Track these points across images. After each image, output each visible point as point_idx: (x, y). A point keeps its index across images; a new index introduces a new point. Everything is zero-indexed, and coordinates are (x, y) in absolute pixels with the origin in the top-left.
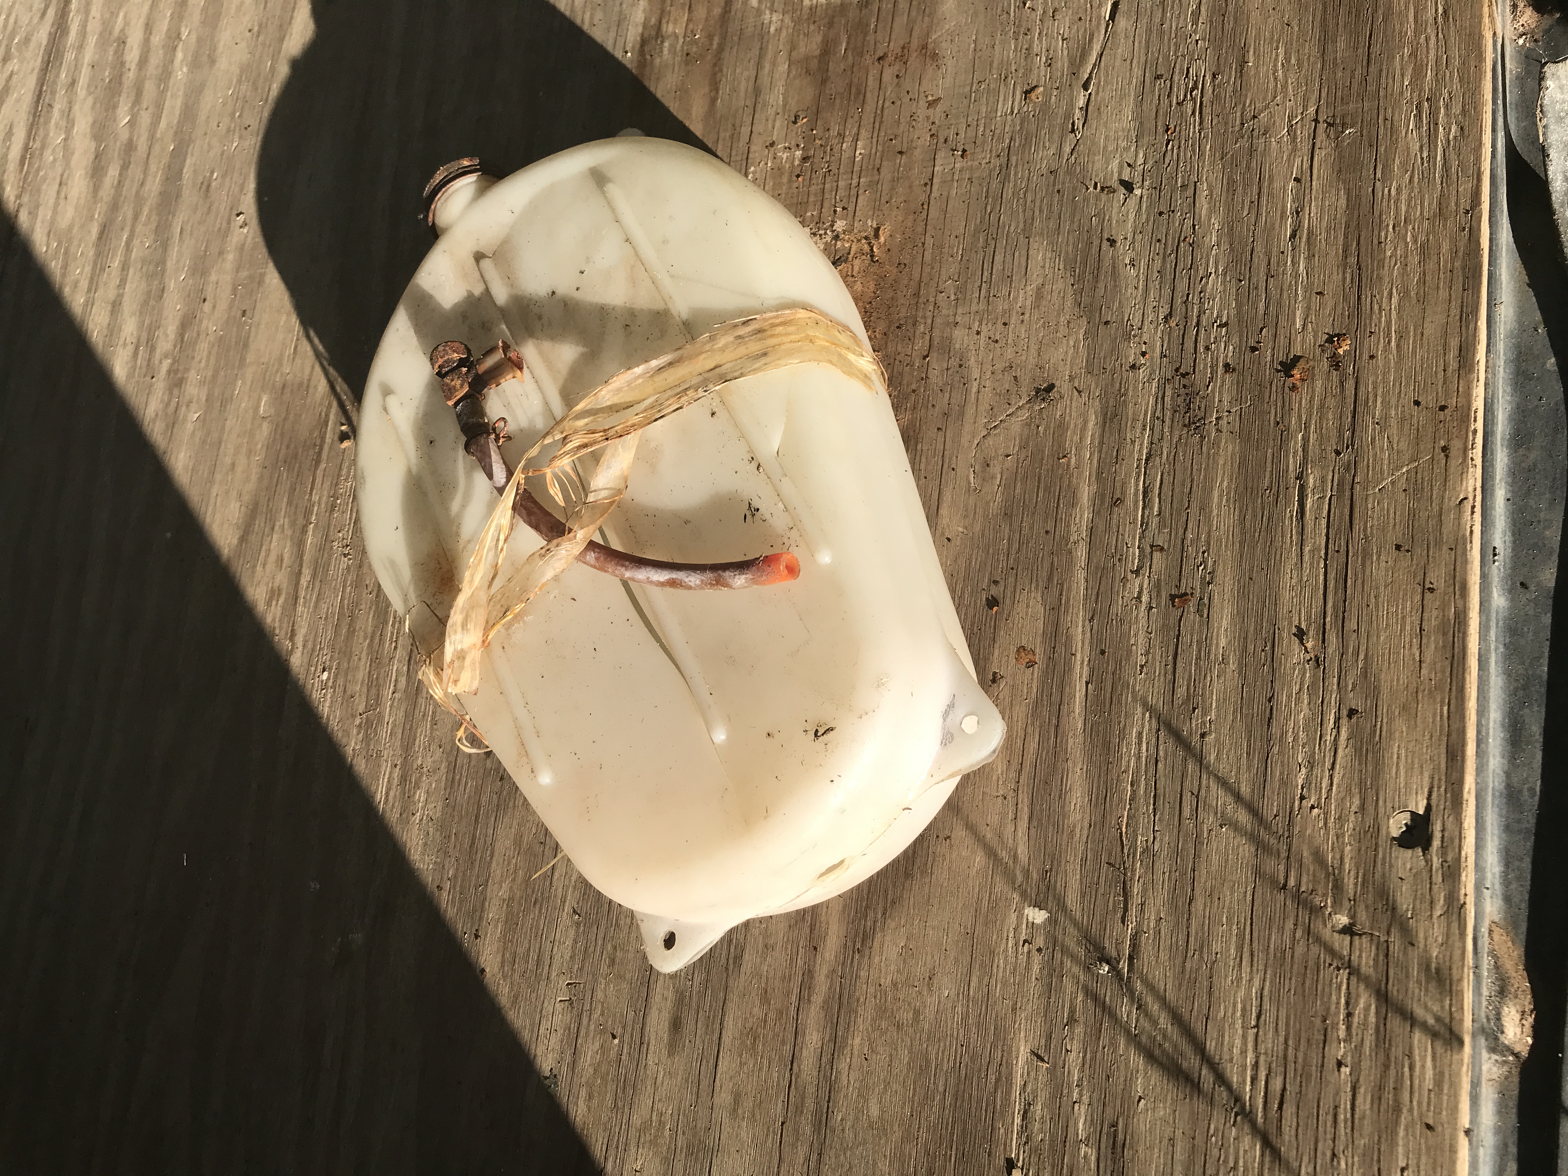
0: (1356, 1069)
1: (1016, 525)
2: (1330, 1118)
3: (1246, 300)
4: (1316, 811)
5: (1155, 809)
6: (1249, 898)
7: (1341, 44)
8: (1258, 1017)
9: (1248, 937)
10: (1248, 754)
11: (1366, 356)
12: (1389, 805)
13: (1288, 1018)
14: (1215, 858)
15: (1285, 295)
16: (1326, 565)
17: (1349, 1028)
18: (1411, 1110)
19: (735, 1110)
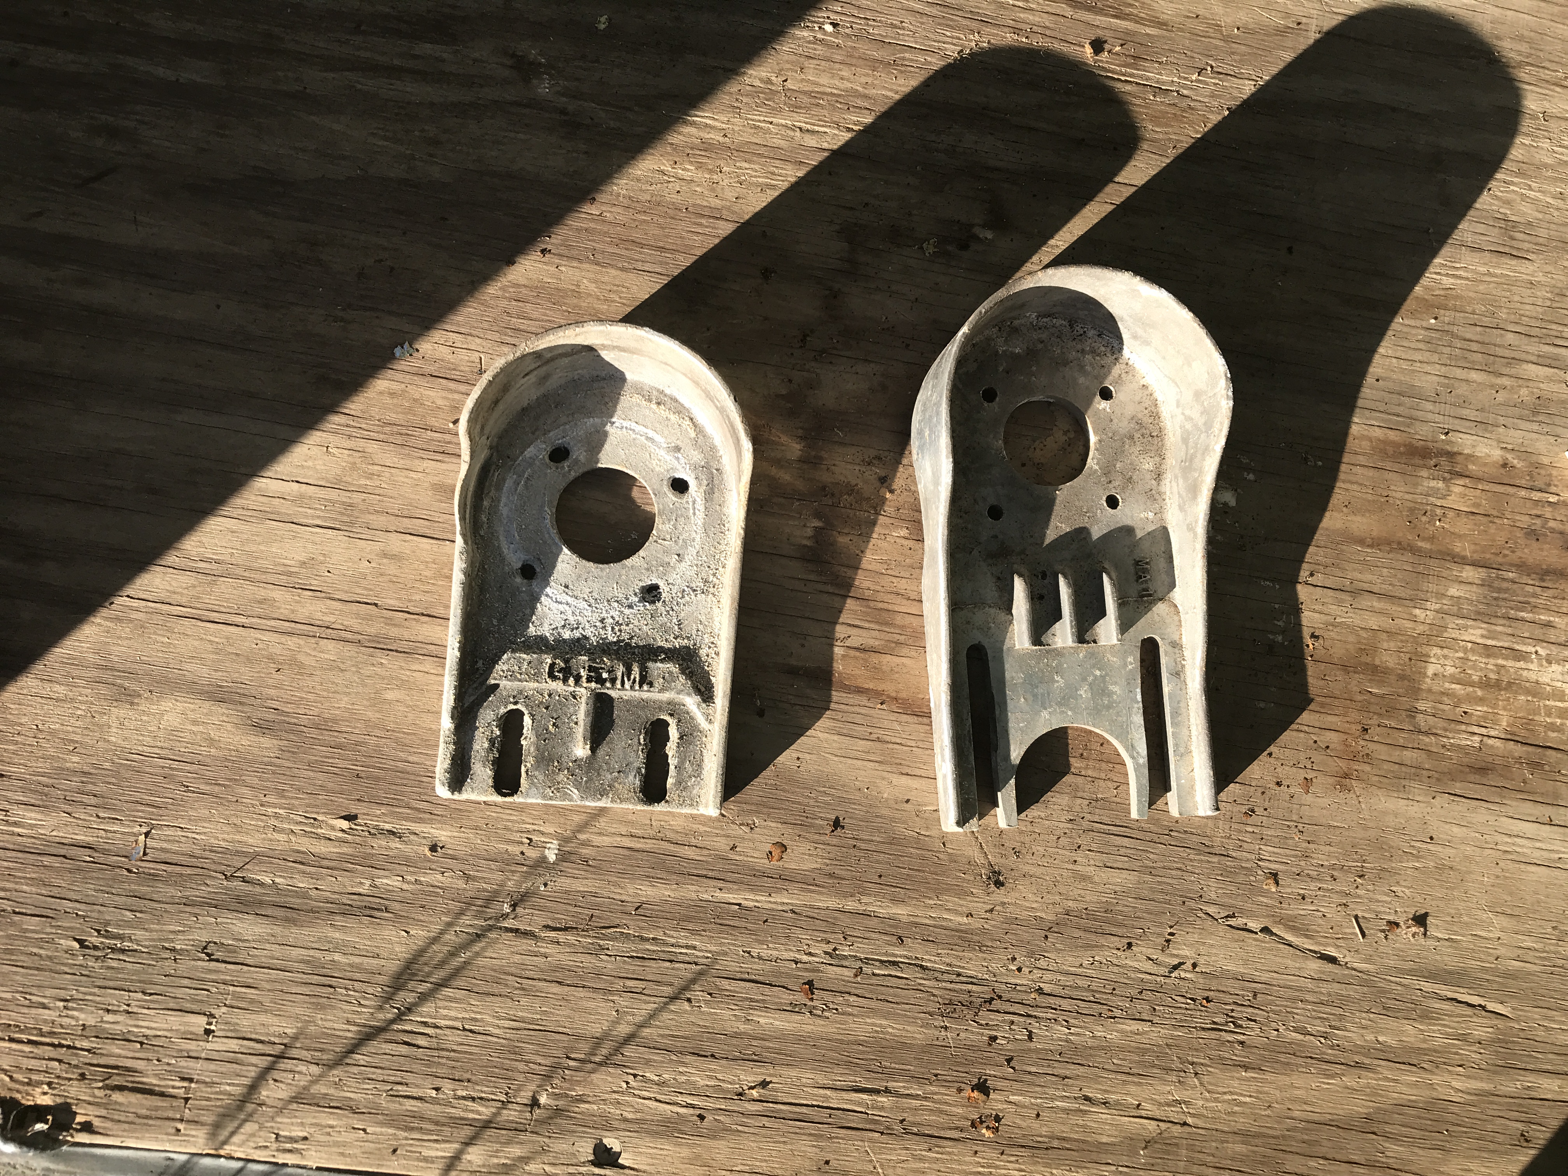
0: (435, 1101)
1: (882, 847)
2: (399, 1079)
3: (1040, 1056)
4: (624, 1085)
5: (632, 957)
6: (561, 1030)
7: (1240, 1148)
8: (471, 1031)
9: (531, 1027)
10: (673, 1036)
11: (976, 1148)
12: (626, 1139)
13: (471, 1053)
14: (591, 1004)
15: (1038, 1089)
16: (813, 1106)
17: (464, 1098)
18: (406, 1139)
19: (385, 555)
